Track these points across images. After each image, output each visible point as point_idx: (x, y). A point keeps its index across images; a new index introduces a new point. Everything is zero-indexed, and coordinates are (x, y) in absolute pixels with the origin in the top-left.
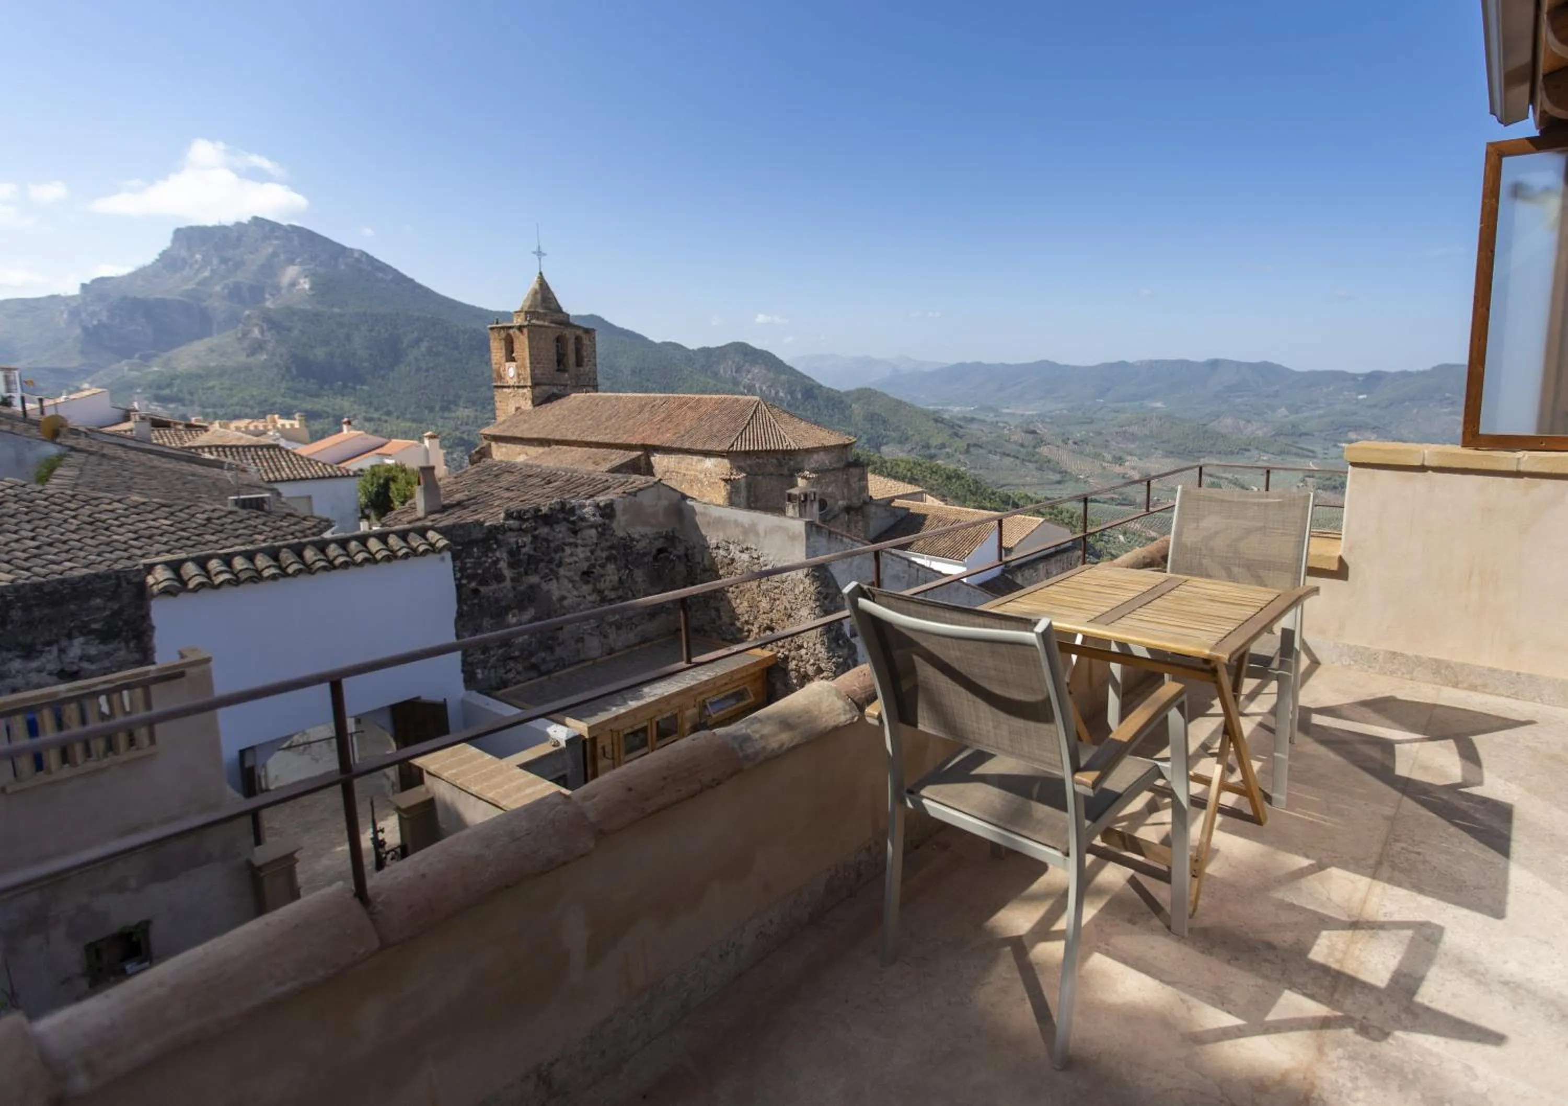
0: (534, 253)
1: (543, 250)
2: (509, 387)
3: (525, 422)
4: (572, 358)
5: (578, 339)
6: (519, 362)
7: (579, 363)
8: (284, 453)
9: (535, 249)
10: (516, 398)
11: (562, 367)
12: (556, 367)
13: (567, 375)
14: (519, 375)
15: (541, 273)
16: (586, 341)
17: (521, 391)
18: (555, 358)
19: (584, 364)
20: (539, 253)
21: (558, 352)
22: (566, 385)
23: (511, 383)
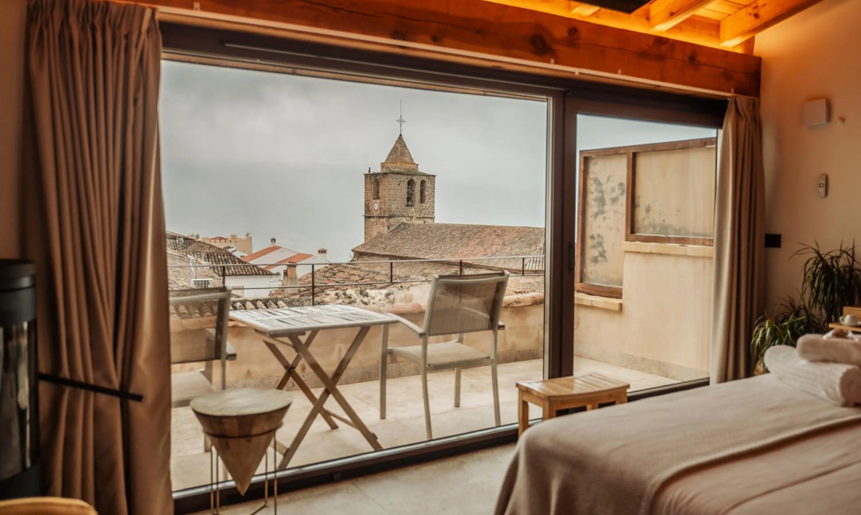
0: (398, 121)
1: (404, 118)
2: (373, 217)
3: (382, 243)
4: (417, 196)
5: (423, 183)
6: (381, 200)
7: (422, 201)
8: (232, 257)
9: (399, 118)
10: (377, 225)
11: (410, 203)
12: (406, 203)
13: (413, 210)
14: (381, 209)
15: (401, 135)
16: (428, 184)
17: (381, 220)
18: (406, 197)
19: (426, 201)
20: (401, 121)
21: (408, 192)
22: (412, 217)
23: (375, 214)
